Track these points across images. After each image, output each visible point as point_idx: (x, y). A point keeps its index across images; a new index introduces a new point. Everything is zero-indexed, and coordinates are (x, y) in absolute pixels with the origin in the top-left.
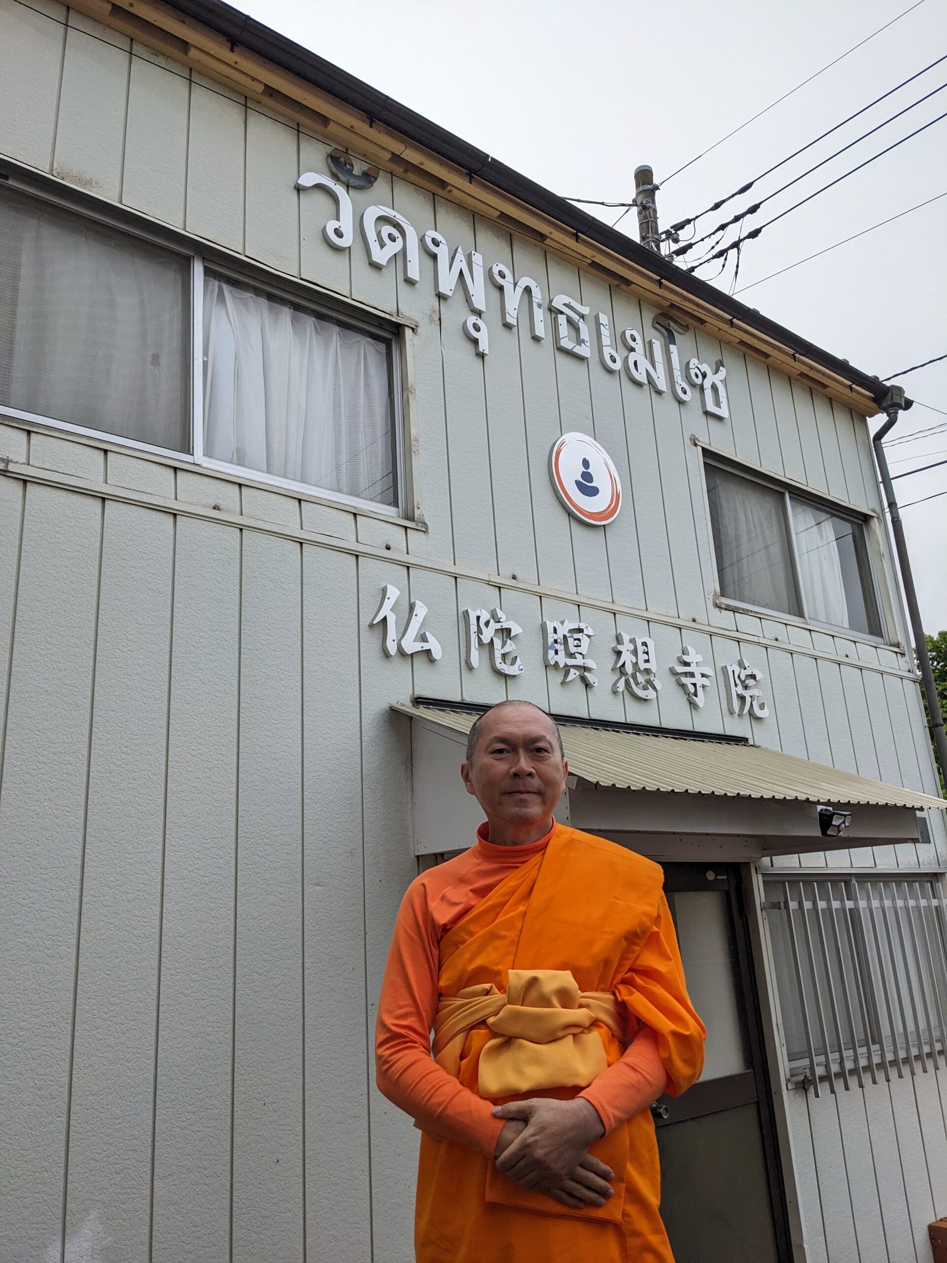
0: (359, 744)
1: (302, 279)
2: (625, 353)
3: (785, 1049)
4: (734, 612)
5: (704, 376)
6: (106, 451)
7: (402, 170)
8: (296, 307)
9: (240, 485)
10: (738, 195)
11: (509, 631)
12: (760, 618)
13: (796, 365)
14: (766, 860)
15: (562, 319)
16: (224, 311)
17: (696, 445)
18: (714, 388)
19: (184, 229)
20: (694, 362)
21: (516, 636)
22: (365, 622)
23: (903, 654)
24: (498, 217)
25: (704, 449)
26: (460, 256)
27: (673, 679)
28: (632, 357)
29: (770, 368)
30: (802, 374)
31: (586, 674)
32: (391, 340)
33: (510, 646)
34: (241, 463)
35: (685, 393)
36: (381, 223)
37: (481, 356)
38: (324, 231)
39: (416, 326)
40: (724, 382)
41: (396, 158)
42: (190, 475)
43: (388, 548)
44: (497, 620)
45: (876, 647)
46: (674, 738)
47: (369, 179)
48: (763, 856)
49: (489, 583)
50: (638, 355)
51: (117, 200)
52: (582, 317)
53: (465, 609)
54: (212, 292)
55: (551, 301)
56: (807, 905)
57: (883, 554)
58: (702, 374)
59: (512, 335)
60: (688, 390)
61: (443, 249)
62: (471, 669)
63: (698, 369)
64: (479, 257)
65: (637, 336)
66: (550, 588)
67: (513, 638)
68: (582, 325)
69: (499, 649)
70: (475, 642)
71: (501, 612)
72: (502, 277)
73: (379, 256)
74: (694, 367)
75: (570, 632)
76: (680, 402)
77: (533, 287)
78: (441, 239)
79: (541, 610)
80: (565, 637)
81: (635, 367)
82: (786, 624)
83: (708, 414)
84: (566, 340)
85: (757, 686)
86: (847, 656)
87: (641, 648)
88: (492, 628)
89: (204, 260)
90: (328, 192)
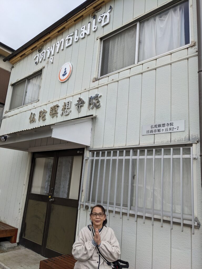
4: (99, 80)
12: (108, 76)
15: (67, 41)
19: (24, 77)
23: (193, 46)
25: (101, 38)
26: (51, 48)
28: (83, 33)
31: (57, 114)
36: (42, 54)
37: (52, 63)
39: (44, 67)
44: (44, 111)
51: (20, 80)
52: (72, 35)
57: (191, 5)
58: (102, 17)
59: (59, 53)
60: (96, 27)
61: (49, 49)
62: (40, 121)
63: (101, 17)
64: (54, 44)
65: (84, 27)
66: (55, 100)
67: (46, 113)
68: (71, 38)
69: (42, 116)
70: (40, 116)
71: (45, 109)
72: (57, 44)
73: (40, 61)
74: (100, 18)
75: (54, 107)
76: (95, 31)
77: (63, 40)
78: (49, 48)
79: (52, 105)
80: (53, 109)
81: (82, 35)
82: (119, 73)
83: (103, 26)
84: (67, 45)
85: (99, 98)
86: (148, 68)
87: (67, 104)
88: (42, 113)
89: (28, 79)
90: (37, 56)
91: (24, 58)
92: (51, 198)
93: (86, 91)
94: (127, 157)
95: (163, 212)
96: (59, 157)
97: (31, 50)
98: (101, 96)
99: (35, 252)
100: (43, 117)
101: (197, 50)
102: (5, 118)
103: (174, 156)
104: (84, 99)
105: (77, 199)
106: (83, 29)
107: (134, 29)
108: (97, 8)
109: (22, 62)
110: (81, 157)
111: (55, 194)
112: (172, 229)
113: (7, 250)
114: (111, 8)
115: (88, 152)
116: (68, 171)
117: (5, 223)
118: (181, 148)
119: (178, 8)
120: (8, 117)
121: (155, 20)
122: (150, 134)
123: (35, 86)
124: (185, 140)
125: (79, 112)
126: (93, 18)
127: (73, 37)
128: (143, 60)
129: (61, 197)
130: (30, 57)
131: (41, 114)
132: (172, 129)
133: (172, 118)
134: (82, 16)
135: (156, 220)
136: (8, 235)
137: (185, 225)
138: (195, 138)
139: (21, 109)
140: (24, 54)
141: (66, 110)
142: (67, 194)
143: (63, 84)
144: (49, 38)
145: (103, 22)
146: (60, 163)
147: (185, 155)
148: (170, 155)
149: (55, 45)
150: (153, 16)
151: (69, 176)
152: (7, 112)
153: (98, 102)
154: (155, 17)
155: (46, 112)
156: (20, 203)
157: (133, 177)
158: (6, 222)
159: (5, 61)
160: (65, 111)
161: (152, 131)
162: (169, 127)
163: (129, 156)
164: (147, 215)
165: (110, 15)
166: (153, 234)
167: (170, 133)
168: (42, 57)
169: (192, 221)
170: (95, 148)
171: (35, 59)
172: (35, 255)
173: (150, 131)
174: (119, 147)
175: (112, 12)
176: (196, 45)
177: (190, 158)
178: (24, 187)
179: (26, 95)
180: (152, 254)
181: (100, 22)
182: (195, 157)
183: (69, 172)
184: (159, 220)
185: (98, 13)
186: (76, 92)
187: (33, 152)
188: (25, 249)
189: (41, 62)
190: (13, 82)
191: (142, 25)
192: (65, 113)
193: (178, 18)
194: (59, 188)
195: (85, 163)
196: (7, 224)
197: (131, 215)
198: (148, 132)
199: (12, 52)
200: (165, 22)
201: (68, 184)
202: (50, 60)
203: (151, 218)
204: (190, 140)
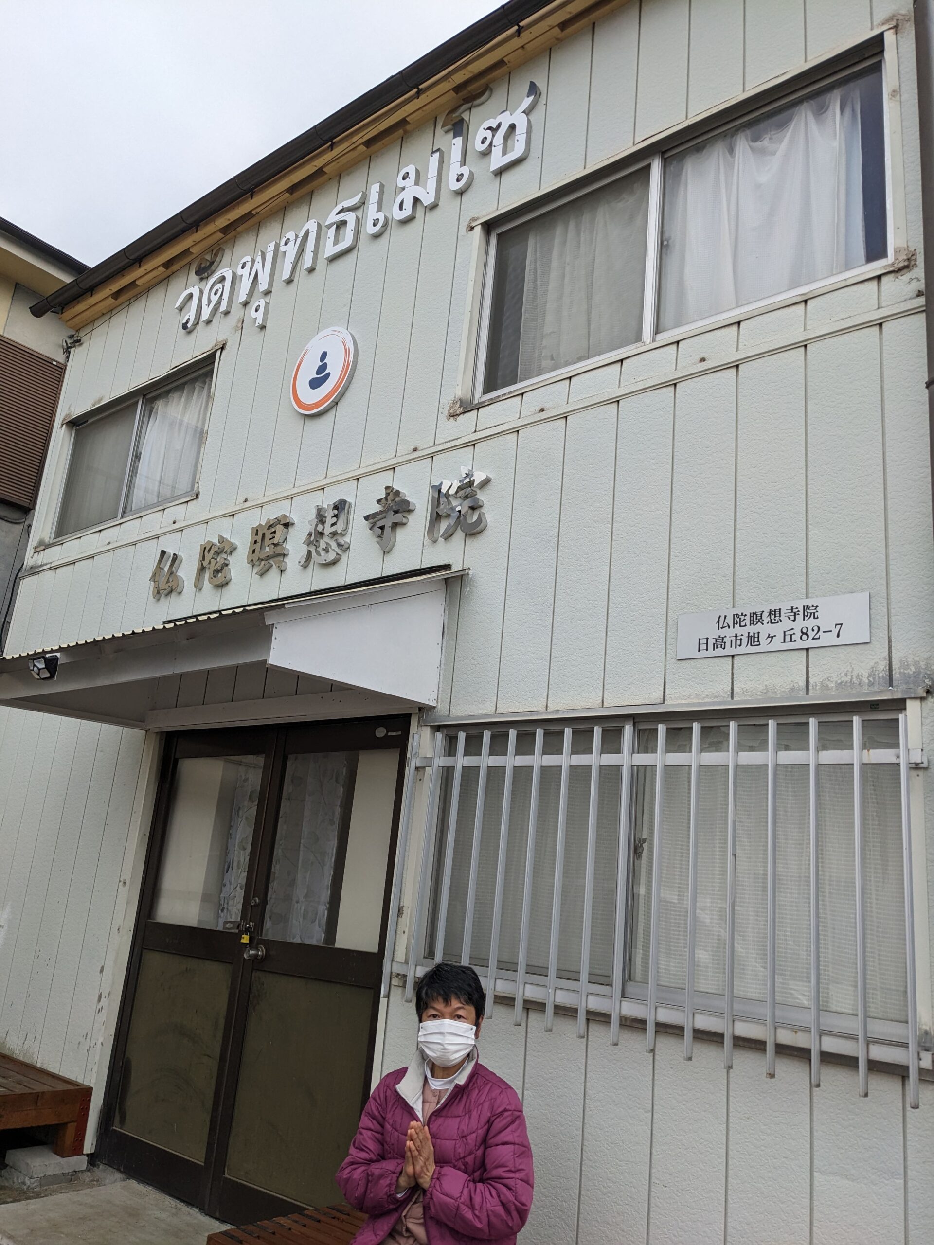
1: (171, 369)
4: (478, 409)
5: (497, 129)
6: (80, 538)
12: (523, 394)
15: (331, 231)
17: (473, 228)
18: (514, 129)
19: (128, 389)
20: (484, 126)
23: (903, 270)
25: (488, 223)
26: (258, 259)
27: (369, 530)
28: (400, 199)
33: (220, 561)
35: (461, 179)
36: (213, 287)
37: (263, 327)
39: (225, 344)
43: (175, 523)
44: (222, 543)
45: (805, 301)
49: (226, 515)
50: (408, 190)
52: (355, 207)
57: (894, 91)
58: (494, 130)
59: (294, 285)
60: (465, 171)
61: (248, 265)
62: (200, 590)
63: (490, 128)
64: (273, 245)
65: (411, 169)
66: (272, 494)
67: (231, 553)
68: (350, 218)
69: (213, 567)
70: (202, 569)
71: (227, 536)
72: (286, 244)
73: (205, 315)
74: (482, 133)
75: (268, 529)
76: (460, 193)
77: (311, 226)
78: (248, 258)
79: (260, 518)
80: (264, 535)
81: (401, 207)
82: (570, 378)
83: (500, 172)
84: (330, 249)
85: (478, 491)
86: (703, 360)
87: (331, 512)
88: (212, 552)
89: (144, 396)
90: (191, 296)
91: (129, 303)
92: (251, 944)
93: (416, 454)
94: (609, 759)
95: (774, 1007)
96: (291, 757)
97: (161, 269)
98: (486, 482)
99: (170, 1195)
100: (217, 572)
101: (923, 286)
102: (34, 571)
103: (825, 752)
104: (408, 494)
105: (375, 949)
106: (404, 179)
107: (635, 185)
108: (470, 88)
109: (118, 320)
110: (395, 757)
111: (268, 924)
112: (818, 1086)
113: (38, 1189)
114: (533, 89)
115: (427, 732)
116: (332, 822)
117: (27, 1060)
118: (856, 720)
119: (834, 100)
120: (51, 569)
121: (731, 150)
122: (711, 652)
123: (180, 429)
124: (871, 684)
125: (386, 552)
126: (451, 134)
127: (359, 213)
128: (677, 325)
129: (297, 940)
130: (156, 299)
131: (208, 556)
132: (811, 634)
133: (811, 585)
134: (403, 122)
135: (743, 1043)
136: (48, 1118)
137: (875, 1067)
138: (916, 675)
139: (113, 535)
140: (133, 284)
141: (326, 539)
142: (324, 927)
143: (311, 425)
144: (249, 215)
145: (497, 151)
146: (292, 781)
147: (871, 751)
148: (809, 750)
149: (277, 246)
150: (724, 135)
151: (334, 843)
152: (42, 546)
153: (472, 509)
154: (732, 136)
155: (233, 550)
156: (103, 968)
157: (637, 849)
158: (35, 1056)
159: (37, 312)
160: (323, 544)
161: (720, 643)
162: (800, 623)
163: (618, 751)
164: (703, 1022)
165: (529, 122)
166: (731, 1109)
167: (805, 652)
168: (214, 299)
169: (908, 1047)
170: (460, 714)
171: (181, 309)
172: (174, 1211)
173: (711, 642)
174: (568, 711)
175: (541, 107)
176: (915, 266)
177: (898, 764)
178: (124, 892)
179: (134, 471)
180: (726, 1202)
181: (486, 153)
182: (916, 757)
183: (336, 827)
184: (756, 1045)
185: (474, 111)
186: (370, 462)
187: (168, 733)
188: (124, 1183)
189: (209, 322)
190: (78, 410)
191: (672, 168)
192: (318, 553)
193: (836, 144)
194: (288, 898)
195: (415, 783)
196: (39, 1065)
197: (628, 1023)
198: (703, 647)
199: (74, 276)
200: (775, 162)
201: (328, 880)
202: (254, 314)
203: (721, 1036)
204: (895, 683)
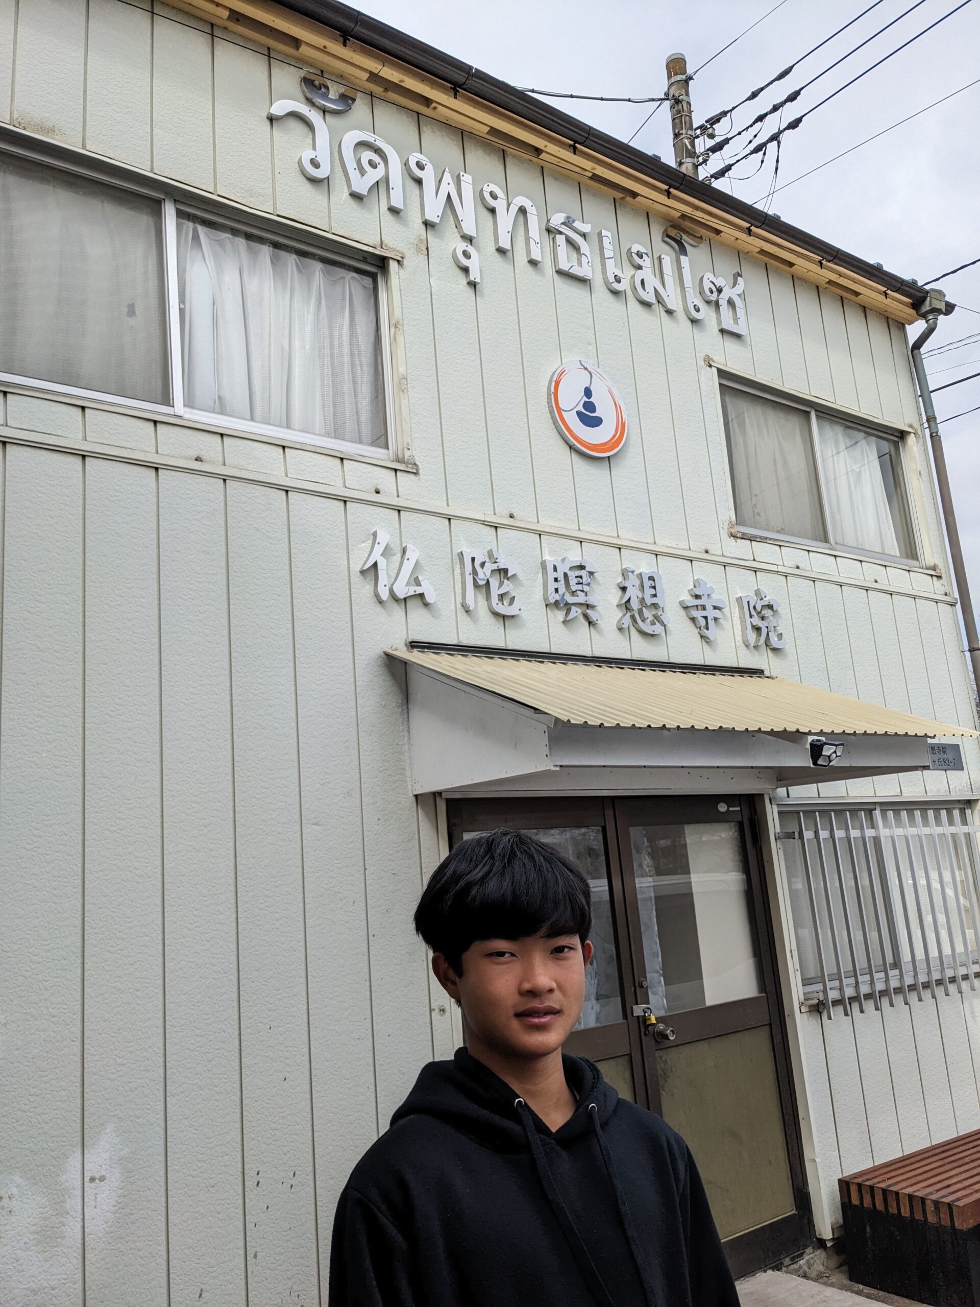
0: (353, 689)
1: (278, 216)
2: (632, 271)
3: (799, 974)
4: (751, 540)
5: (720, 291)
6: (83, 408)
7: (383, 89)
8: (276, 245)
9: (222, 435)
10: (777, 82)
11: (505, 571)
12: (780, 546)
13: (824, 272)
14: (782, 791)
15: (560, 239)
16: (200, 255)
17: (710, 366)
18: (731, 303)
19: (152, 171)
20: (709, 276)
21: (514, 575)
22: (356, 567)
23: (939, 577)
24: (488, 133)
25: (719, 370)
26: (447, 177)
27: (683, 613)
28: (640, 275)
29: (795, 278)
30: (830, 282)
31: (589, 611)
32: (377, 274)
33: (507, 586)
34: (223, 411)
35: (698, 310)
36: (361, 149)
37: (473, 285)
38: (300, 163)
39: (402, 258)
40: (742, 296)
41: (374, 77)
42: (170, 427)
43: (378, 492)
44: (493, 561)
45: (909, 571)
46: (682, 672)
47: (347, 99)
48: (777, 788)
49: (484, 523)
50: (647, 273)
51: (81, 146)
52: (584, 236)
53: (460, 551)
54: (187, 234)
55: (548, 221)
56: (824, 834)
57: (920, 472)
58: (717, 288)
59: (507, 260)
60: (700, 306)
64: (468, 177)
68: (583, 245)
70: (472, 586)
71: (495, 552)
75: (571, 569)
77: (528, 206)
78: (426, 161)
80: (565, 574)
81: (643, 287)
83: (724, 332)
84: (565, 262)
87: (648, 582)
124: (968, 791)
132: (947, 762)
138: (979, 788)
162: (942, 756)
168: (372, 172)
171: (274, 120)
178: (445, 1023)
181: (709, 303)
187: (456, 799)
189: (359, 198)
204: (974, 791)
